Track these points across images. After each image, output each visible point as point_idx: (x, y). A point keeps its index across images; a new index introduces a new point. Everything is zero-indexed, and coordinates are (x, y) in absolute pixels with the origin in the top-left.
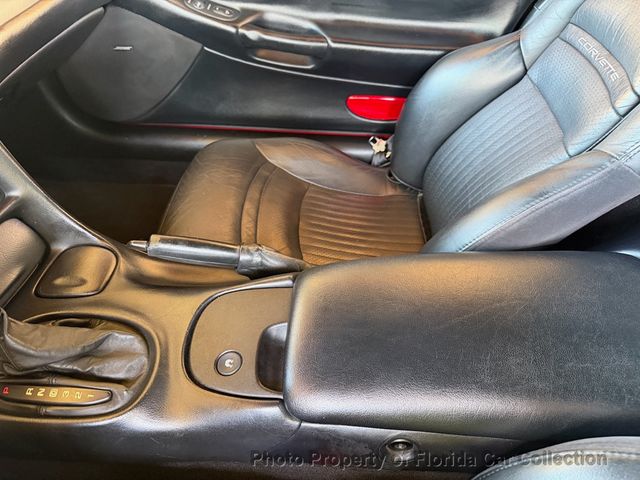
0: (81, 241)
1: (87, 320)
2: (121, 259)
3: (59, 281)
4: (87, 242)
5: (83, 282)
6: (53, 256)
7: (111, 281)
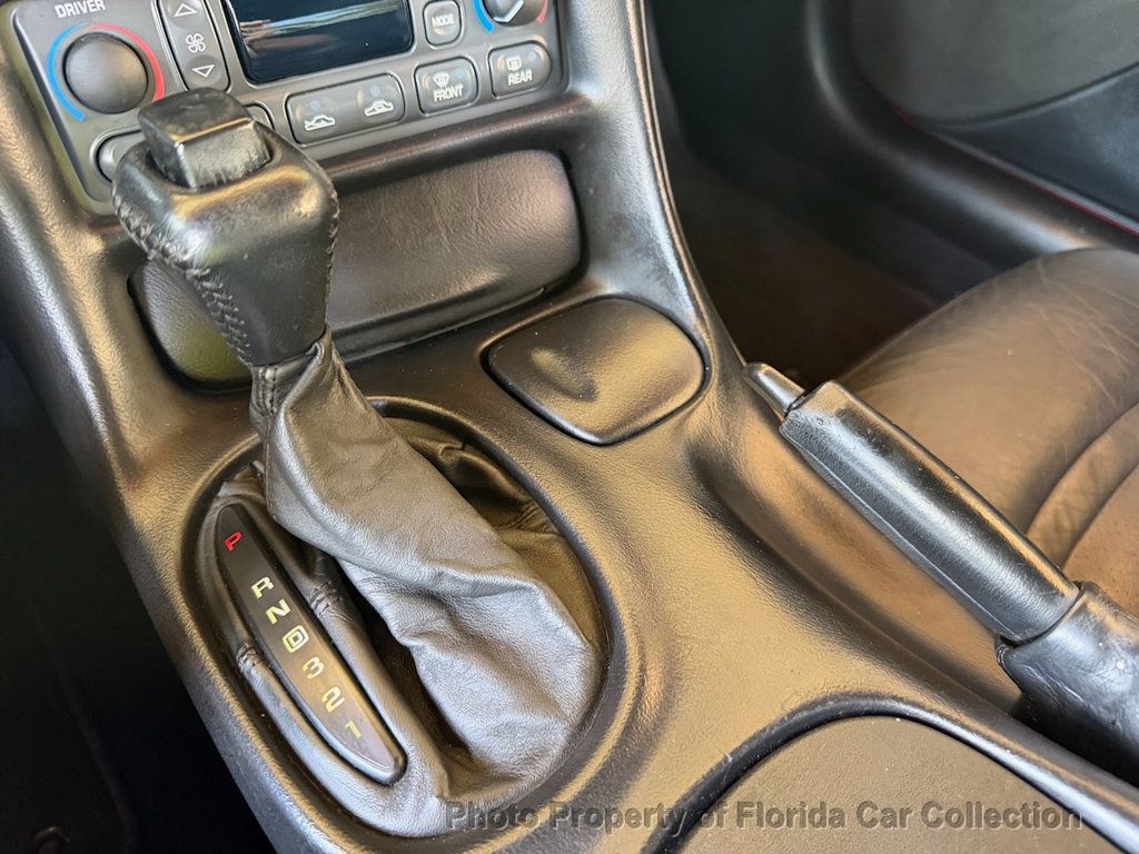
0: (655, 293)
1: (522, 497)
2: (712, 394)
3: (544, 358)
4: (666, 306)
5: (587, 394)
6: (579, 292)
7: (648, 436)
